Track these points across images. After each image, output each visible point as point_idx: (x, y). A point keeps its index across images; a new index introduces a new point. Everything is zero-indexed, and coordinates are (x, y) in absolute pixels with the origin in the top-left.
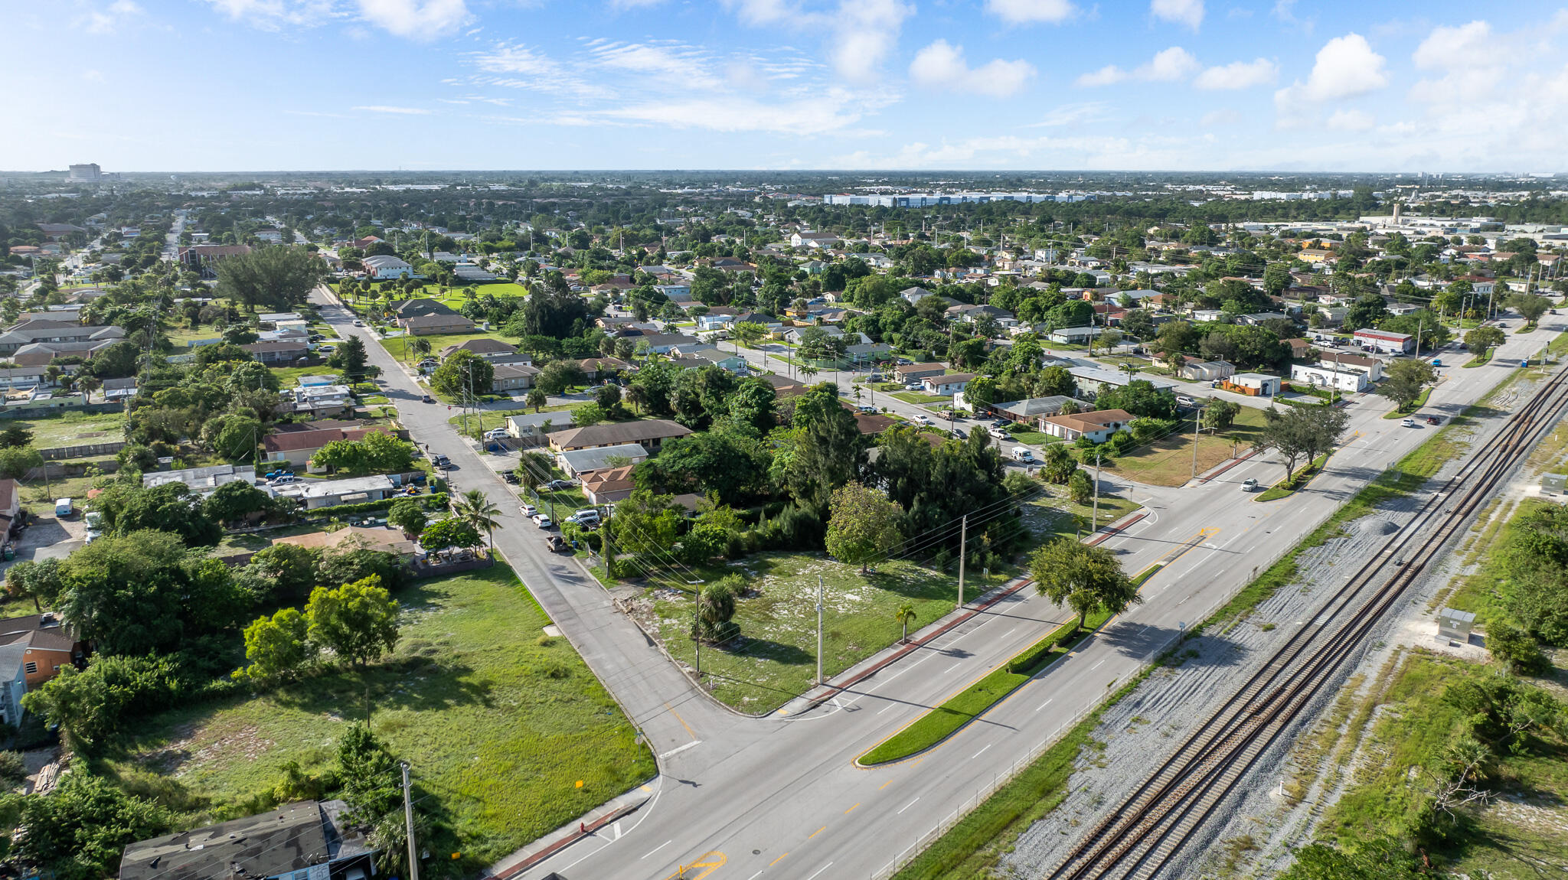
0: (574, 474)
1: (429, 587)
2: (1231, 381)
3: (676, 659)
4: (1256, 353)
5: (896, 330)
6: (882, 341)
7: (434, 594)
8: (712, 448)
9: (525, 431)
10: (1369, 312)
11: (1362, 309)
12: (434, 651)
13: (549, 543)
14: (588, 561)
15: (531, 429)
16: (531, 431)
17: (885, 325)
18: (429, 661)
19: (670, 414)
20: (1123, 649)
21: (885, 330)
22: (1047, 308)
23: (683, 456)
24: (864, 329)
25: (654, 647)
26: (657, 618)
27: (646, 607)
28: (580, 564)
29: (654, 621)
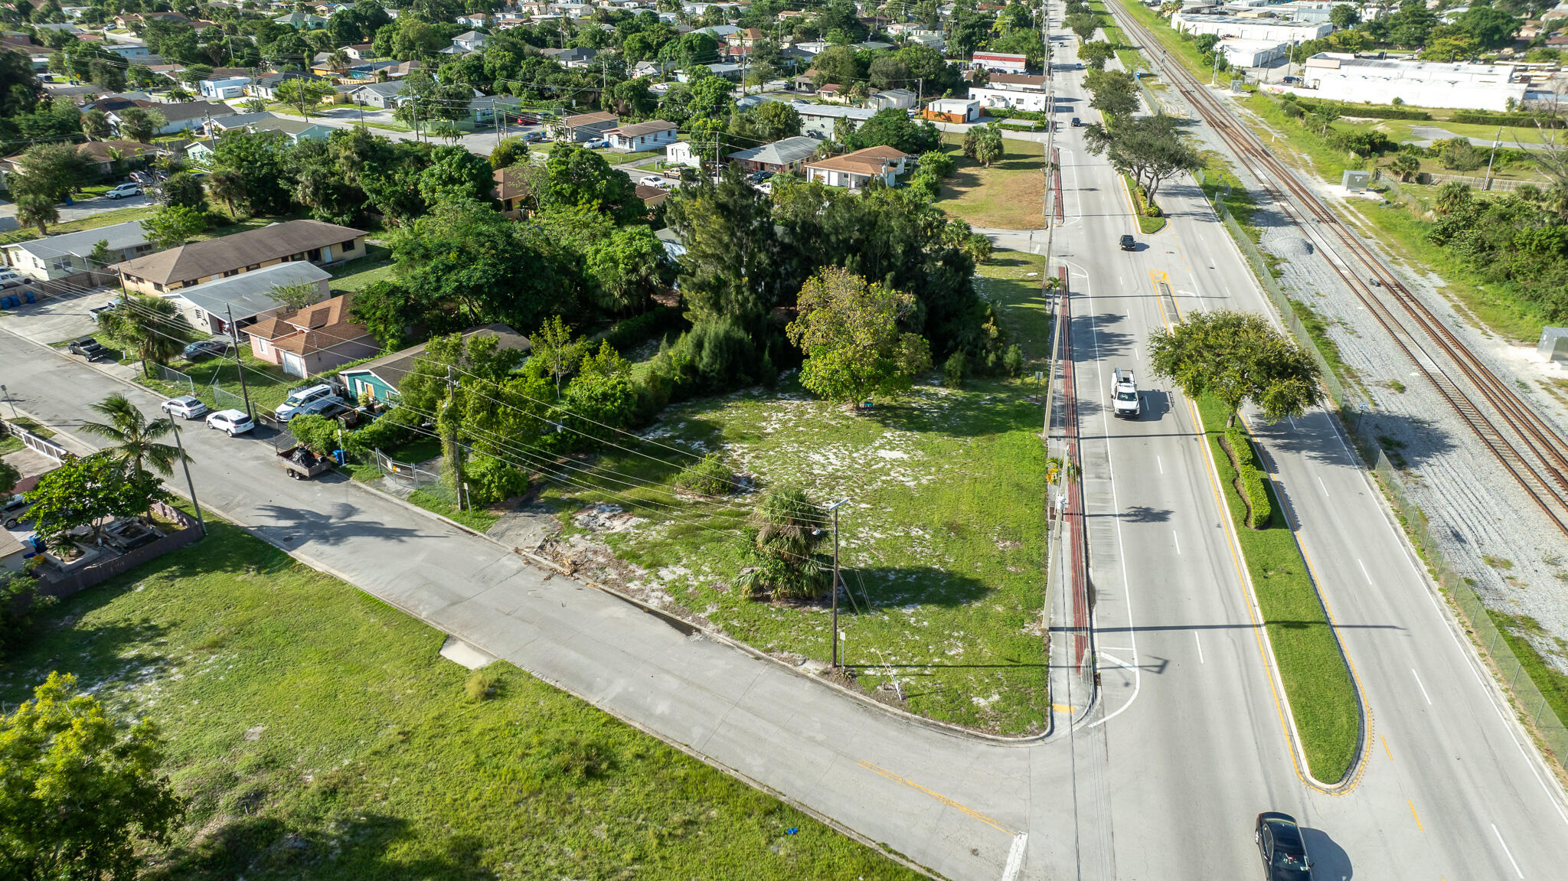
0: (218, 325)
1: (95, 618)
2: (931, 109)
3: (769, 651)
4: (932, 77)
5: (511, 76)
6: (495, 94)
7: (125, 634)
8: (494, 247)
9: (57, 267)
10: (974, 34)
11: (967, 31)
12: (257, 797)
13: (288, 464)
14: (388, 481)
15: (68, 261)
16: (69, 264)
17: (493, 71)
18: (270, 829)
19: (299, 211)
20: (1313, 454)
21: (494, 79)
22: (660, 45)
23: (449, 269)
24: (466, 78)
25: (696, 636)
26: (640, 572)
27: (595, 552)
28: (378, 493)
29: (641, 578)
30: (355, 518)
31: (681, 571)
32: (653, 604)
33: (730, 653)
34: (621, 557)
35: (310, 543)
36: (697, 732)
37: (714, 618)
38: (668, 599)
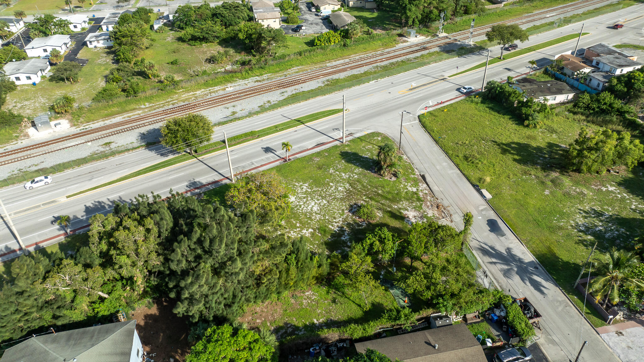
3: (409, 163)
25: (422, 174)
26: (421, 194)
27: (428, 207)
28: (493, 279)
29: (422, 192)
30: (506, 267)
31: (410, 189)
32: (425, 185)
33: (418, 167)
34: (422, 201)
35: (526, 261)
36: (441, 157)
37: (414, 174)
38: (420, 184)
